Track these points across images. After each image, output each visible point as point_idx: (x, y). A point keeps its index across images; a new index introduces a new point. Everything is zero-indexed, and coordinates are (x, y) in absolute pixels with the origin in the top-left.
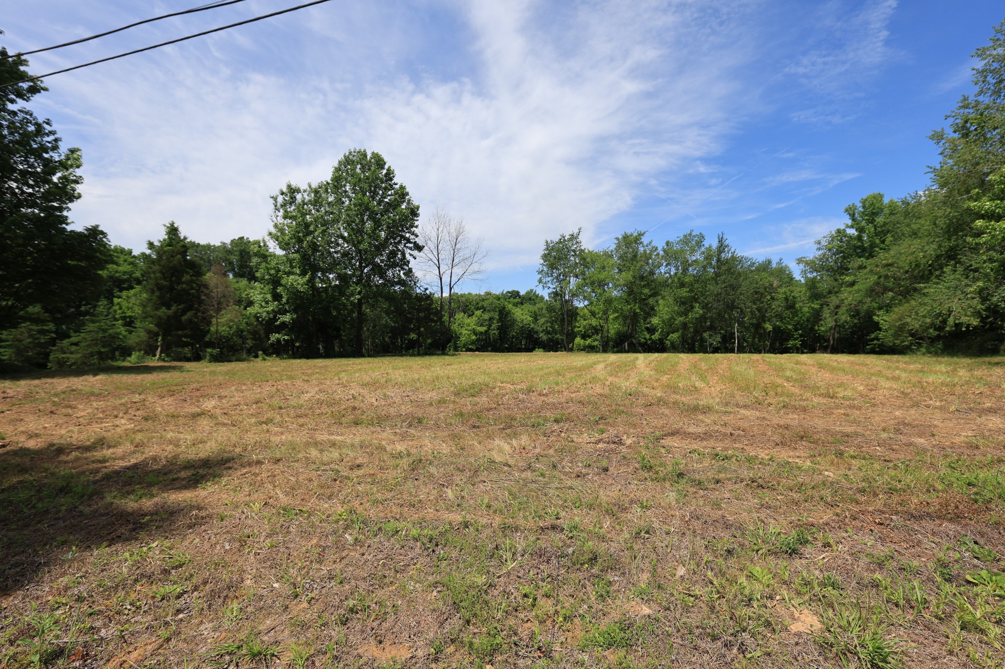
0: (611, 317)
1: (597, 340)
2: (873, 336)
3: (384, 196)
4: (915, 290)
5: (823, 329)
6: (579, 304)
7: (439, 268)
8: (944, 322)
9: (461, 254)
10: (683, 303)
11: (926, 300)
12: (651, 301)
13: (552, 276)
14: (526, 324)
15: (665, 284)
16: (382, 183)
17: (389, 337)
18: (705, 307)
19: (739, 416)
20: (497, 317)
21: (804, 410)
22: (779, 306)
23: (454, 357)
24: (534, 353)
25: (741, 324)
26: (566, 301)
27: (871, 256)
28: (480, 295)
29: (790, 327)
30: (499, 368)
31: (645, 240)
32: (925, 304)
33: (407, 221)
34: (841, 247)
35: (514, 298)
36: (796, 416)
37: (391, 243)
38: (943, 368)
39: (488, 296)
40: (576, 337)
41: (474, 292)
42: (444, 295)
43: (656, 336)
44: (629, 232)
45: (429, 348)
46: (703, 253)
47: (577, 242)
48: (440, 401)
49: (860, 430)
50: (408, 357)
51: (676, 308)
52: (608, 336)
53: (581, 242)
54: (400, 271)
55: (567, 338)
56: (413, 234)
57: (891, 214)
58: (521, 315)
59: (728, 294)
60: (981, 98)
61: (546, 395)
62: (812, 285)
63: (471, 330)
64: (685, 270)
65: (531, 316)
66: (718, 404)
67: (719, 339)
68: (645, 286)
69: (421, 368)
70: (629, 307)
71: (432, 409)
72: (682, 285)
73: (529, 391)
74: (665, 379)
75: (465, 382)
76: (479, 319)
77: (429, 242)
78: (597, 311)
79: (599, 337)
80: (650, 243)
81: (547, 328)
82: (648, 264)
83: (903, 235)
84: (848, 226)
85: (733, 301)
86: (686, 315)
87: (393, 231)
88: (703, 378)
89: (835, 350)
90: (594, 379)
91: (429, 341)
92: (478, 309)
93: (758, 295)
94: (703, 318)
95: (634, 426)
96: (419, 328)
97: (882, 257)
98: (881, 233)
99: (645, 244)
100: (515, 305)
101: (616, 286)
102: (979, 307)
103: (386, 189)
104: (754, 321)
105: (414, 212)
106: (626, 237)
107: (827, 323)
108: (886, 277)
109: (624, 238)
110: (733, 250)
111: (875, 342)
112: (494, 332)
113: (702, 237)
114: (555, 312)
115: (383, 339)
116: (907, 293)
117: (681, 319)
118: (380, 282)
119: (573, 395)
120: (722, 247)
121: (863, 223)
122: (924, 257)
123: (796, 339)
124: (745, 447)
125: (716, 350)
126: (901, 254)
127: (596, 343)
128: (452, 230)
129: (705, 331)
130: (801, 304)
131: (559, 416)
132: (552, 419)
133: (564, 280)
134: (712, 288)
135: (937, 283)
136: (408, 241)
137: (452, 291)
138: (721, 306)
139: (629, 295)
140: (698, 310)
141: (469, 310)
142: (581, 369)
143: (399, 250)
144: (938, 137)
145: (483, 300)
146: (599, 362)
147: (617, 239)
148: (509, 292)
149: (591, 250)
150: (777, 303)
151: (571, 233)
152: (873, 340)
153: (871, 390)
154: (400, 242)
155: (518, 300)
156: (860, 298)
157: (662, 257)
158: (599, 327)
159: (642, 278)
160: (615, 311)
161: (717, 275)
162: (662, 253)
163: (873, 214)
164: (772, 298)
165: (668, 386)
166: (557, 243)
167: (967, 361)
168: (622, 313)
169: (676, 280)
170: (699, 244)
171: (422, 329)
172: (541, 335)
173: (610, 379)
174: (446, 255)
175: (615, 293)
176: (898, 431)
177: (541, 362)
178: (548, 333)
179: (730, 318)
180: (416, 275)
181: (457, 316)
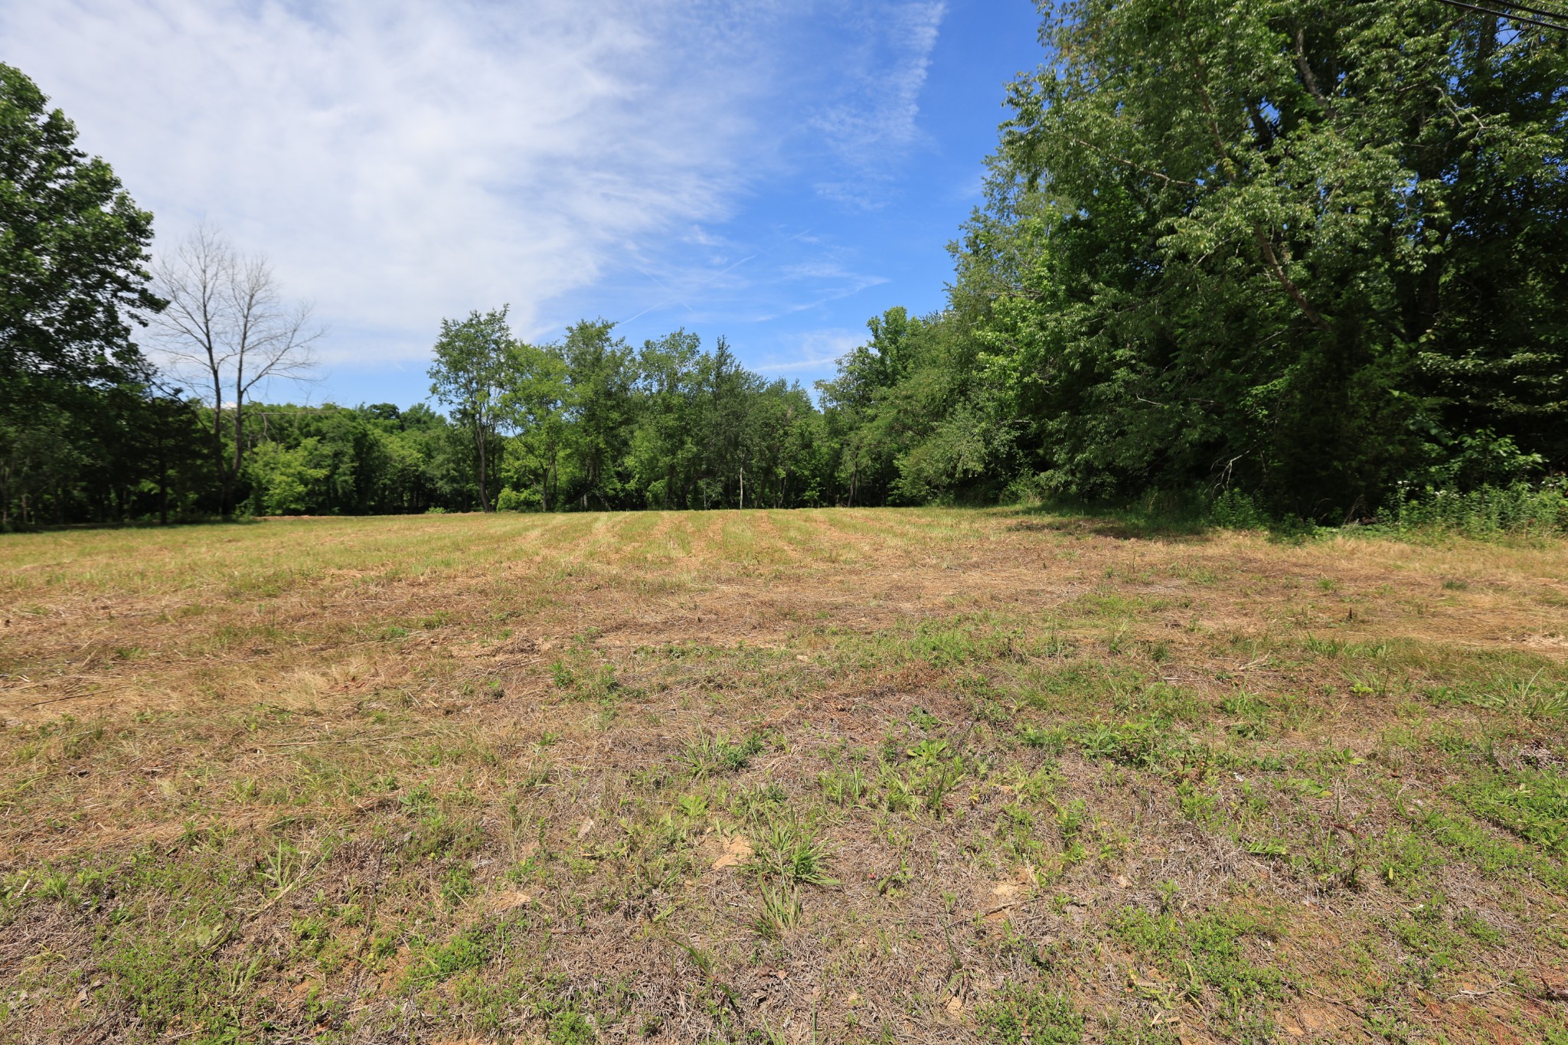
0: (561, 454)
1: (538, 492)
2: (893, 484)
3: (42, 175)
4: (933, 429)
5: (843, 475)
6: (508, 432)
7: (210, 350)
8: (955, 468)
9: (263, 326)
10: (670, 436)
11: (940, 442)
12: (623, 431)
13: (457, 383)
14: (410, 465)
15: (643, 406)
16: (37, 142)
17: (84, 489)
18: (700, 442)
19: (717, 595)
20: (351, 451)
21: (798, 579)
22: (794, 444)
23: (250, 527)
24: (427, 514)
25: (748, 468)
26: (483, 428)
27: (893, 384)
28: (313, 410)
29: (806, 473)
30: (342, 543)
31: (614, 335)
32: (938, 447)
33: (117, 241)
34: (863, 370)
35: (386, 418)
36: (785, 589)
37: (74, 285)
38: (949, 521)
39: (329, 413)
40: (503, 487)
41: (299, 403)
42: (223, 406)
43: (632, 485)
44: (589, 321)
45: (192, 511)
46: (698, 363)
47: (501, 329)
48: (186, 613)
49: (850, 599)
50: (134, 530)
51: (660, 443)
52: (555, 486)
53: (508, 329)
54: (101, 348)
55: (485, 488)
56: (137, 272)
57: (914, 335)
58: (401, 449)
59: (730, 425)
60: (988, 213)
61: (426, 584)
62: (831, 417)
63: (293, 475)
64: (672, 387)
65: (419, 451)
66: (694, 579)
67: (720, 490)
68: (613, 407)
69: (161, 549)
70: (588, 439)
71: (163, 627)
72: (668, 409)
73: (393, 580)
74: (628, 549)
75: (257, 570)
76: (311, 453)
77: (181, 295)
78: (536, 445)
79: (540, 488)
80: (622, 341)
81: (448, 471)
82: (617, 373)
83: (924, 361)
84: (870, 345)
85: (737, 436)
86: (674, 454)
87: (78, 259)
88: (684, 544)
89: (855, 503)
90: (517, 554)
91: (192, 496)
92: (308, 435)
93: (769, 428)
94: (696, 459)
95: (561, 622)
96: (162, 469)
97: (904, 387)
98: (903, 357)
99: (614, 341)
100: (389, 430)
101: (567, 406)
102: (984, 451)
103: (49, 158)
104: (764, 464)
105: (137, 227)
106: (583, 328)
107: (846, 471)
108: (906, 412)
109: (581, 329)
110: (737, 362)
111: (895, 492)
112: (345, 478)
113: (696, 339)
114: (462, 444)
115: (66, 492)
116: (925, 432)
117: (667, 459)
118: (45, 367)
119: (474, 582)
120: (723, 357)
121: (886, 343)
122: (940, 390)
123: (813, 489)
124: (713, 636)
125: (716, 505)
126: (920, 385)
127: (538, 497)
128: (241, 277)
129: (700, 478)
130: (819, 442)
131: (435, 618)
132: (422, 623)
133: (478, 390)
134: (709, 416)
135: (951, 422)
136: (125, 285)
137: (245, 401)
138: (721, 441)
139: (589, 421)
140: (690, 447)
141: (289, 436)
142: (499, 539)
143: (99, 303)
144: (953, 249)
145: (320, 419)
146: (534, 527)
147: (570, 329)
148: (375, 407)
149: (525, 343)
150: (790, 439)
151: (491, 311)
152: (893, 489)
153: (876, 550)
154: (100, 285)
155: (394, 421)
156: (879, 437)
157: (640, 364)
158: (541, 471)
159: (609, 395)
160: (567, 445)
161: (717, 396)
162: (639, 358)
163: (896, 332)
164: (786, 433)
165: (632, 559)
166: (465, 326)
167: (971, 512)
168: (577, 450)
169: (660, 401)
170: (693, 349)
171: (171, 472)
172: (440, 484)
173: (544, 552)
174: (227, 325)
175: (566, 416)
176: (888, 597)
177: (431, 530)
178: (453, 480)
179: (733, 458)
180: (149, 359)
181: (260, 448)
